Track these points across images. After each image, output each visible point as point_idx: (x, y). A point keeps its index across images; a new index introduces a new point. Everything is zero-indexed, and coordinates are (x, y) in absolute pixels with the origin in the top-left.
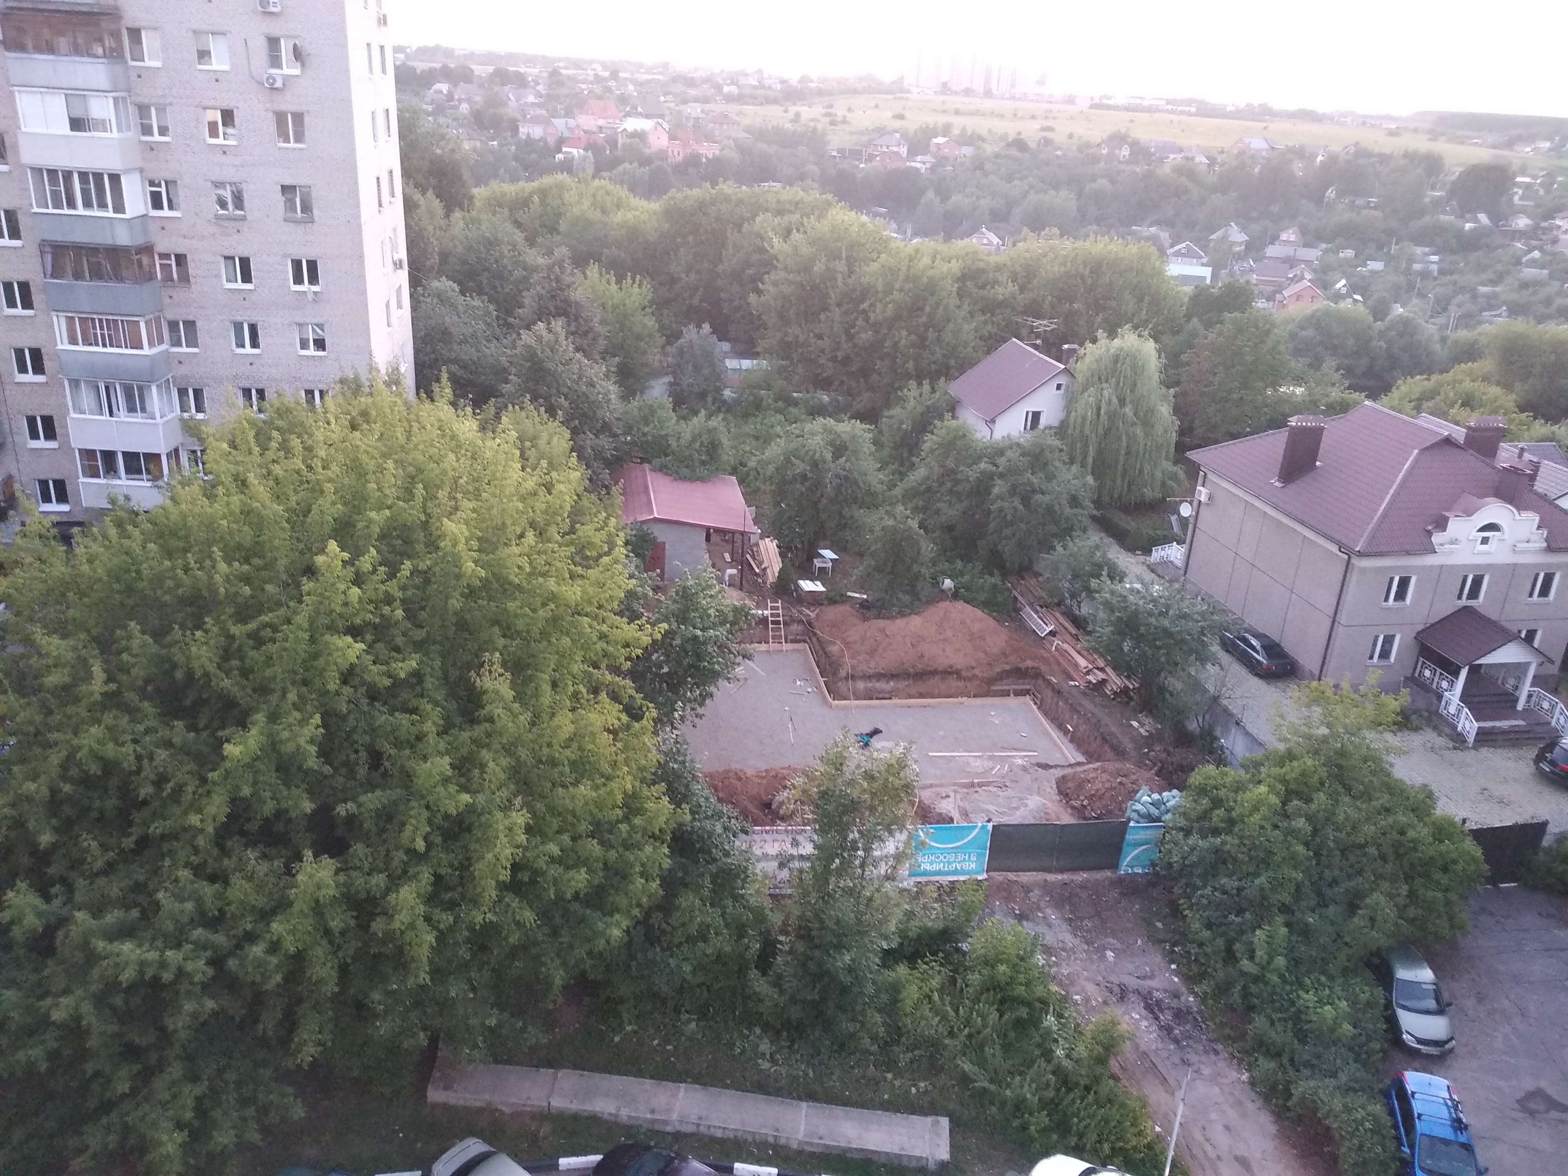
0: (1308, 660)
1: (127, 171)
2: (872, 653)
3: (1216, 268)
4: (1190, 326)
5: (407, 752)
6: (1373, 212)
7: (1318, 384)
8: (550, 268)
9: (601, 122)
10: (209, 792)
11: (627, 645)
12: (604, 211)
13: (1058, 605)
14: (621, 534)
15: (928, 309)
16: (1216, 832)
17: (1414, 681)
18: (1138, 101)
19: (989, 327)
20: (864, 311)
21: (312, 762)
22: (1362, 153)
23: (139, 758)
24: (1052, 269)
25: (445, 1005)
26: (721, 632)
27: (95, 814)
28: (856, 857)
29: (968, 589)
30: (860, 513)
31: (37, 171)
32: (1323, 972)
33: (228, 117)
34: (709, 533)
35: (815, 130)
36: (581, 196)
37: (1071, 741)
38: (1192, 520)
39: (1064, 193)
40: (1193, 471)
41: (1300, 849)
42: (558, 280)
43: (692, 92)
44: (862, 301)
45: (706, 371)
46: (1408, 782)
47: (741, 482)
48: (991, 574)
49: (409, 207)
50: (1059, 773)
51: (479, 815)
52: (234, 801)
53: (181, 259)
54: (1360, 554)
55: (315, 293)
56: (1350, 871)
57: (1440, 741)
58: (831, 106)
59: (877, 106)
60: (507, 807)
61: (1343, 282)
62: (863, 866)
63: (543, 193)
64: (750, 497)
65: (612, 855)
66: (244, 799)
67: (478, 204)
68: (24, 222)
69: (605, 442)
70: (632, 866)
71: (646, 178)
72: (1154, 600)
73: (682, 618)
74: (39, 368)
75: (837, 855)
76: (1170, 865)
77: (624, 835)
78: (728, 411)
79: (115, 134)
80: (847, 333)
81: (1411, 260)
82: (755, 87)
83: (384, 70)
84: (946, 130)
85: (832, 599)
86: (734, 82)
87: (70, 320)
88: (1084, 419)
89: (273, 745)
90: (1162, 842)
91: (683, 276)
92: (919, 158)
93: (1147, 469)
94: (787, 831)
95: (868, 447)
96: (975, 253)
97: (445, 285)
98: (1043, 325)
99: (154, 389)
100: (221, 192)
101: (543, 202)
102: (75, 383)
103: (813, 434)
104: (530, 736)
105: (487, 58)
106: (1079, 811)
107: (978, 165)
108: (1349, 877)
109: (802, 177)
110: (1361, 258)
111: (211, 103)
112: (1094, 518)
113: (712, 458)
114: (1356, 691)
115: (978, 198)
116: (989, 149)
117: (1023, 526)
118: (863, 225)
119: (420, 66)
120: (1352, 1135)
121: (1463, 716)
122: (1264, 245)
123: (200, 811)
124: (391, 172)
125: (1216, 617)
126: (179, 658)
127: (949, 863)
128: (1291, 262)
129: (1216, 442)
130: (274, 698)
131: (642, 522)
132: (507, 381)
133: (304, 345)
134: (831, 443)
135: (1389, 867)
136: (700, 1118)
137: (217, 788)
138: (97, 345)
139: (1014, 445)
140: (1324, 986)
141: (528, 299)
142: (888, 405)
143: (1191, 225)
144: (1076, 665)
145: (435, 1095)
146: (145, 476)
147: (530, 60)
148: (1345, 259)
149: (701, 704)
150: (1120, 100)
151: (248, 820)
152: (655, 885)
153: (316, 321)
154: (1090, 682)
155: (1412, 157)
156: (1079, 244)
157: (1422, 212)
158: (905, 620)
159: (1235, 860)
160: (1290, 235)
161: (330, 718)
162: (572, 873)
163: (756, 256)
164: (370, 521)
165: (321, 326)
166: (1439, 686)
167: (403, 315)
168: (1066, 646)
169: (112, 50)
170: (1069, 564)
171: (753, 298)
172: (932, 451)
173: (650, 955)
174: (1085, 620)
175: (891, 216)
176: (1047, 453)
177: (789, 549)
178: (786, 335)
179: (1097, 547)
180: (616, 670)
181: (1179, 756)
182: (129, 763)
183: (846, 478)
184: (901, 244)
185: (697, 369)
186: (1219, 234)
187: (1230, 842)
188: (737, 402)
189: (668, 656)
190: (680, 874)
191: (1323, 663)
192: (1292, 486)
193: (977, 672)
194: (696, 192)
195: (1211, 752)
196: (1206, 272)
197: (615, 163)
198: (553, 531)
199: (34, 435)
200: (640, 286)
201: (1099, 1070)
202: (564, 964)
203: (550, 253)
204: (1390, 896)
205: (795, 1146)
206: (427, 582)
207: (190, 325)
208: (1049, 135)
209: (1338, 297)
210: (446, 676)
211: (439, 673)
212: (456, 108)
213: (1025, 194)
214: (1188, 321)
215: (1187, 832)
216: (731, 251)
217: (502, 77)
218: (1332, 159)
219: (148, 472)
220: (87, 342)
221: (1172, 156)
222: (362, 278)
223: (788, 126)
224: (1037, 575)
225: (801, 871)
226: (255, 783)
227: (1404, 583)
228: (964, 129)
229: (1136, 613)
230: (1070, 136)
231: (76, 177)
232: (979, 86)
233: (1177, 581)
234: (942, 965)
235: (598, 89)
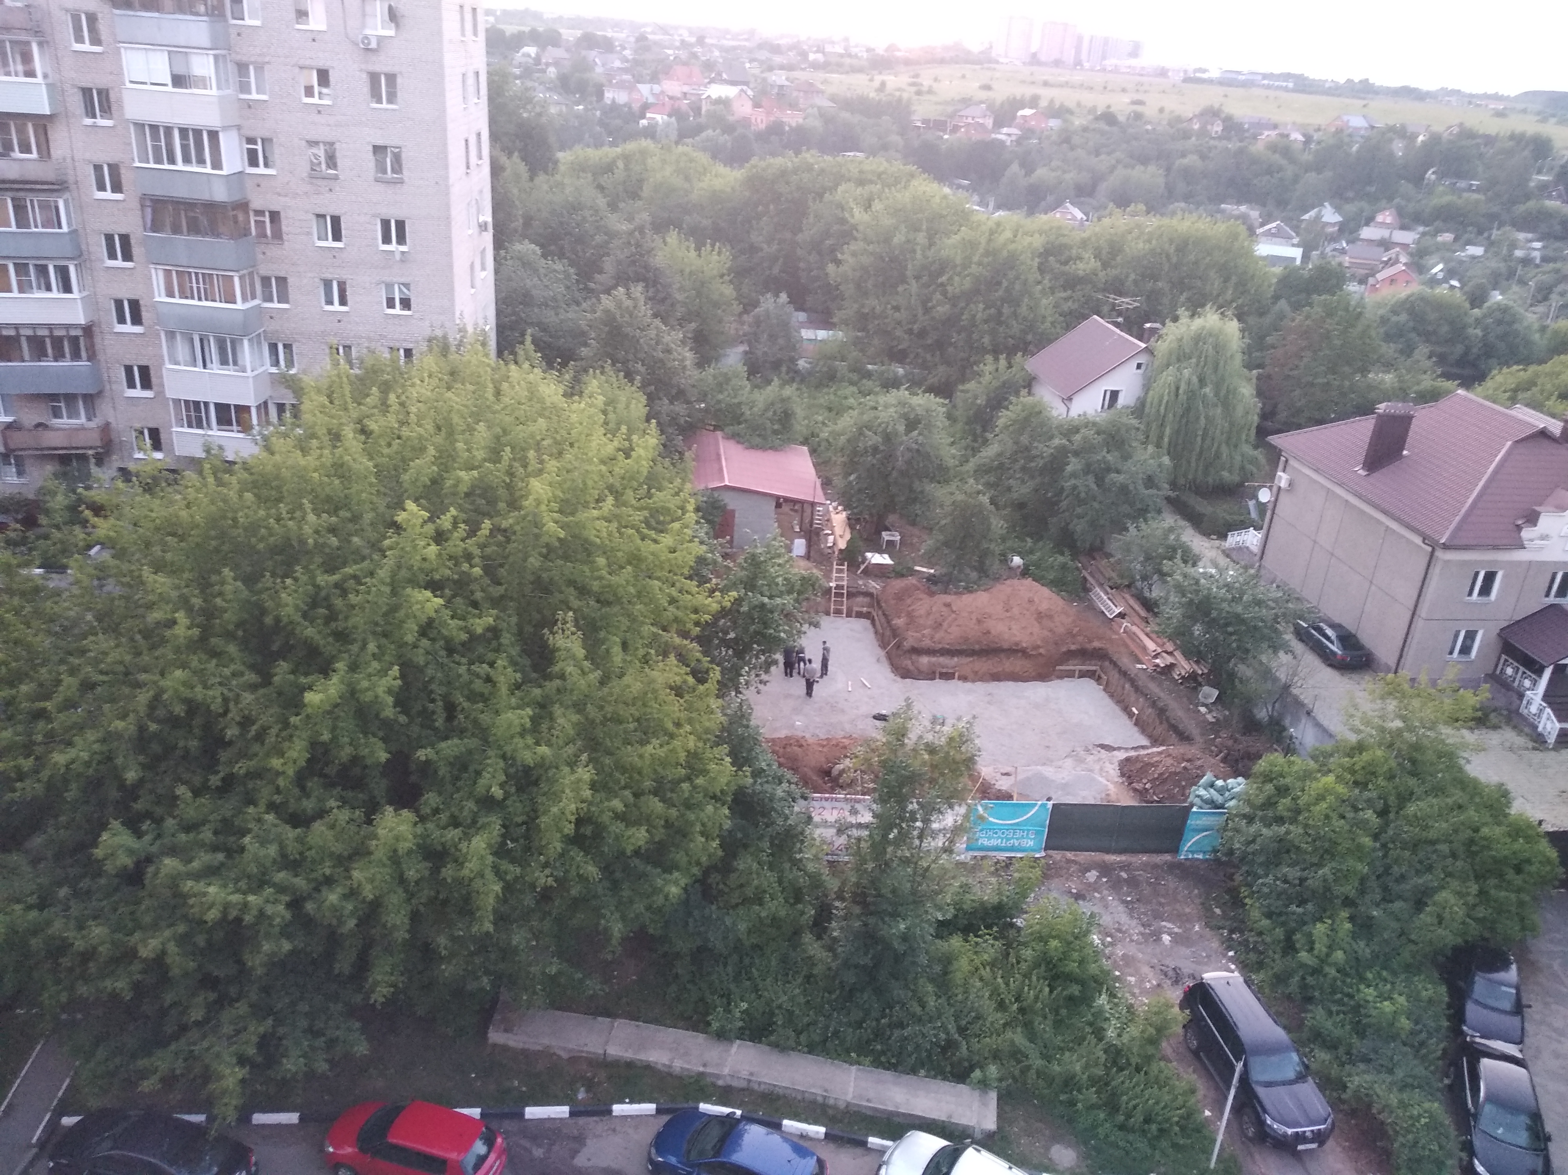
0: (1385, 653)
1: (225, 128)
2: (938, 626)
3: (1308, 250)
4: (1277, 308)
5: (480, 705)
6: (1475, 196)
7: (1409, 371)
8: (631, 233)
9: (686, 89)
10: (291, 736)
11: (696, 611)
12: (687, 178)
13: (1129, 586)
14: (692, 501)
15: (1005, 284)
16: (1280, 820)
17: (1496, 678)
18: (1234, 76)
19: (1070, 303)
20: (942, 284)
21: (389, 712)
22: (1467, 134)
23: (226, 700)
24: (1137, 247)
25: (507, 953)
26: (788, 601)
27: (179, 753)
28: (915, 828)
29: (1038, 567)
30: (930, 488)
31: (140, 126)
32: (1384, 968)
33: (324, 77)
34: (780, 502)
35: (900, 100)
36: (664, 161)
37: (1136, 724)
38: (1270, 506)
39: (1152, 168)
40: (1275, 456)
41: (1367, 841)
42: (638, 245)
43: (778, 59)
44: (941, 272)
45: (781, 341)
46: (1483, 779)
47: (813, 452)
48: (1062, 554)
49: (496, 170)
50: (1122, 755)
51: (546, 771)
52: (314, 744)
53: (275, 216)
54: (1446, 547)
55: (403, 253)
56: (1419, 866)
57: (1520, 741)
58: (917, 76)
59: (964, 77)
60: (572, 764)
61: (1440, 266)
62: (921, 837)
63: (627, 158)
64: (820, 466)
65: (673, 812)
66: (323, 744)
67: (562, 168)
68: (126, 177)
69: (680, 408)
70: (692, 824)
71: (729, 145)
72: (1228, 586)
73: (750, 585)
74: (137, 319)
75: (896, 826)
76: (1231, 852)
77: (686, 795)
78: (802, 381)
79: (214, 91)
80: (924, 303)
81: (1513, 245)
82: (841, 56)
83: (475, 33)
84: (1033, 102)
85: (899, 572)
86: (820, 50)
87: (168, 273)
88: (1161, 397)
89: (352, 692)
90: (1225, 829)
91: (765, 246)
92: (1005, 130)
93: (1225, 450)
94: (846, 800)
95: (941, 421)
96: (1059, 228)
97: (528, 248)
98: (1126, 302)
99: (246, 343)
100: (315, 150)
101: (627, 168)
102: (171, 335)
103: (886, 407)
104: (600, 694)
105: (574, 24)
106: (1141, 793)
107: (1066, 138)
108: (1418, 872)
109: (885, 147)
110: (1461, 241)
111: (308, 62)
112: (1168, 499)
113: (784, 427)
114: (1434, 683)
115: (1064, 172)
116: (1077, 122)
117: (1096, 505)
118: (945, 197)
119: (510, 29)
120: (1408, 1131)
121: (1545, 716)
122: (1358, 227)
123: (281, 754)
124: (479, 135)
125: (1290, 605)
126: (269, 604)
127: (1008, 840)
128: (1386, 244)
129: (1299, 427)
130: (355, 648)
131: (713, 489)
132: (586, 345)
133: (391, 303)
134: (905, 416)
135: (1459, 864)
136: (751, 1074)
137: (298, 733)
138: (193, 298)
139: (1088, 424)
140: (1385, 980)
141: (609, 265)
142: (963, 379)
143: (1282, 204)
144: (1144, 648)
145: (496, 1036)
146: (235, 427)
147: (617, 25)
148: (1444, 244)
149: (767, 671)
150: (1214, 73)
151: (327, 764)
152: (715, 844)
153: (403, 280)
154: (1157, 666)
155: (1518, 139)
156: (1166, 221)
157: (1528, 197)
158: (973, 596)
159: (1298, 848)
160: (1386, 217)
161: (408, 669)
162: (632, 831)
163: (836, 227)
164: (459, 481)
165: (407, 286)
166: (1521, 684)
167: (486, 277)
168: (1135, 629)
169: (214, 8)
170: (1141, 546)
171: (831, 268)
172: (1006, 427)
173: (707, 912)
174: (1156, 604)
175: (973, 189)
176: (1123, 431)
177: (858, 520)
178: (863, 306)
179: (1171, 530)
180: (685, 634)
181: (1247, 743)
182: (216, 706)
183: (918, 451)
184: (983, 217)
185: (772, 337)
186: (1312, 213)
187: (1296, 830)
188: (810, 373)
189: (735, 623)
190: (739, 835)
191: (1401, 656)
192: (1376, 475)
193: (1042, 651)
194: (778, 161)
195: (1279, 740)
196: (1296, 253)
197: (699, 129)
198: (629, 495)
199: (131, 385)
200: (719, 253)
201: (1150, 1050)
202: (623, 918)
203: (630, 219)
204: (1459, 894)
205: (842, 1105)
206: (508, 541)
207: (282, 281)
208: (1139, 108)
209: (1434, 282)
210: (520, 633)
211: (515, 630)
212: (544, 71)
213: (1113, 169)
214: (1274, 303)
215: (1250, 819)
216: (811, 219)
217: (589, 41)
218: (1435, 139)
219: (239, 423)
220: (183, 296)
221: (1266, 133)
222: (448, 238)
223: (872, 95)
224: (1108, 555)
225: (859, 840)
226: (334, 729)
227: (1490, 577)
228: (1052, 101)
229: (1207, 598)
230: (1161, 110)
231: (176, 134)
232: (1069, 57)
233: (1252, 567)
234: (995, 938)
235: (683, 54)
